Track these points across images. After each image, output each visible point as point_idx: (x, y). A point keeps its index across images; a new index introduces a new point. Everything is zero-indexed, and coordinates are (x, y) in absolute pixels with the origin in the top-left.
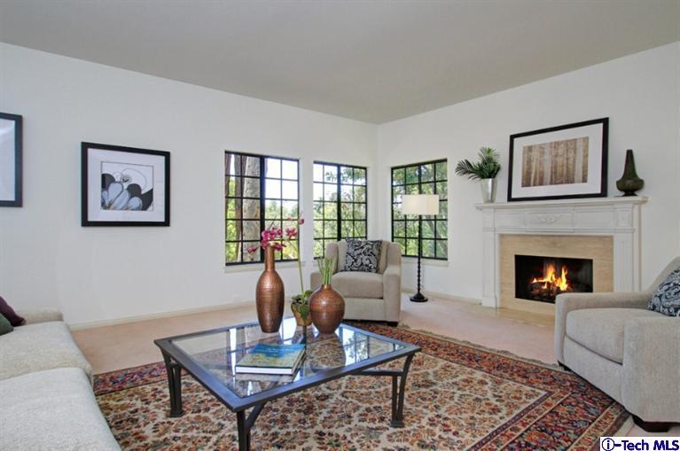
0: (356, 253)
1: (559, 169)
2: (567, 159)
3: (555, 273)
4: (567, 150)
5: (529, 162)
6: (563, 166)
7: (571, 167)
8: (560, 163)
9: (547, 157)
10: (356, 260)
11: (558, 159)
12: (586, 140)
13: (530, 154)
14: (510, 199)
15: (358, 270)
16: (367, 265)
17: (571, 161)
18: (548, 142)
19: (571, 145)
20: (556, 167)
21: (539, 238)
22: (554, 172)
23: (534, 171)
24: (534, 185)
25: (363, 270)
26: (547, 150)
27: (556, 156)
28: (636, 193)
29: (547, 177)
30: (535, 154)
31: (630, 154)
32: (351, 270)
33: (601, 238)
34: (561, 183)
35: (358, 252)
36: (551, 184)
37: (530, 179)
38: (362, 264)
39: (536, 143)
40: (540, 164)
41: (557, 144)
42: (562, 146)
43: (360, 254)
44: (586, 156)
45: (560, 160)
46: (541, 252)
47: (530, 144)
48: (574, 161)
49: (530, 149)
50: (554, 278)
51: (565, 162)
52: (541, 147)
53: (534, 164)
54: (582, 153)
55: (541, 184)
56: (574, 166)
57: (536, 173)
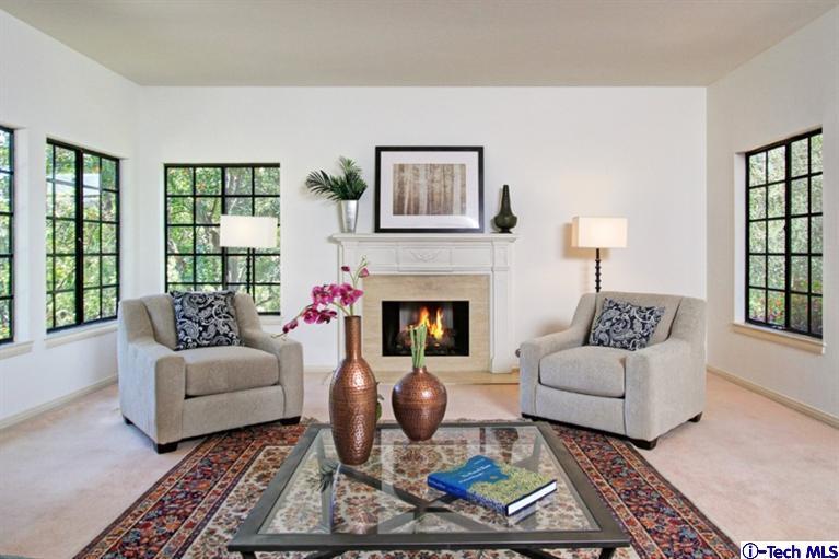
0: (204, 314)
1: (436, 197)
2: (445, 187)
3: (429, 318)
4: (444, 176)
5: (401, 185)
6: (440, 194)
7: (449, 196)
8: (437, 191)
9: (422, 181)
10: (205, 328)
11: (434, 185)
12: (463, 166)
13: (402, 174)
14: (378, 229)
15: (208, 346)
16: (226, 335)
17: (448, 190)
18: (424, 163)
19: (447, 170)
20: (432, 194)
21: (412, 279)
22: (431, 200)
23: (407, 197)
24: (409, 213)
25: (219, 344)
26: (422, 173)
27: (433, 181)
28: (511, 230)
29: (423, 205)
30: (408, 175)
31: (506, 188)
32: (199, 346)
33: (477, 277)
34: (439, 214)
35: (207, 313)
36: (428, 213)
37: (403, 205)
38: (218, 333)
39: (409, 163)
40: (415, 188)
41: (433, 167)
42: (439, 170)
43: (211, 316)
44: (463, 186)
45: (437, 187)
46: (414, 295)
47: (402, 162)
48: (452, 189)
49: (402, 168)
50: (428, 324)
51: (443, 189)
52: (415, 168)
53: (407, 189)
54: (459, 181)
55: (416, 213)
56: (452, 196)
57: (410, 200)
